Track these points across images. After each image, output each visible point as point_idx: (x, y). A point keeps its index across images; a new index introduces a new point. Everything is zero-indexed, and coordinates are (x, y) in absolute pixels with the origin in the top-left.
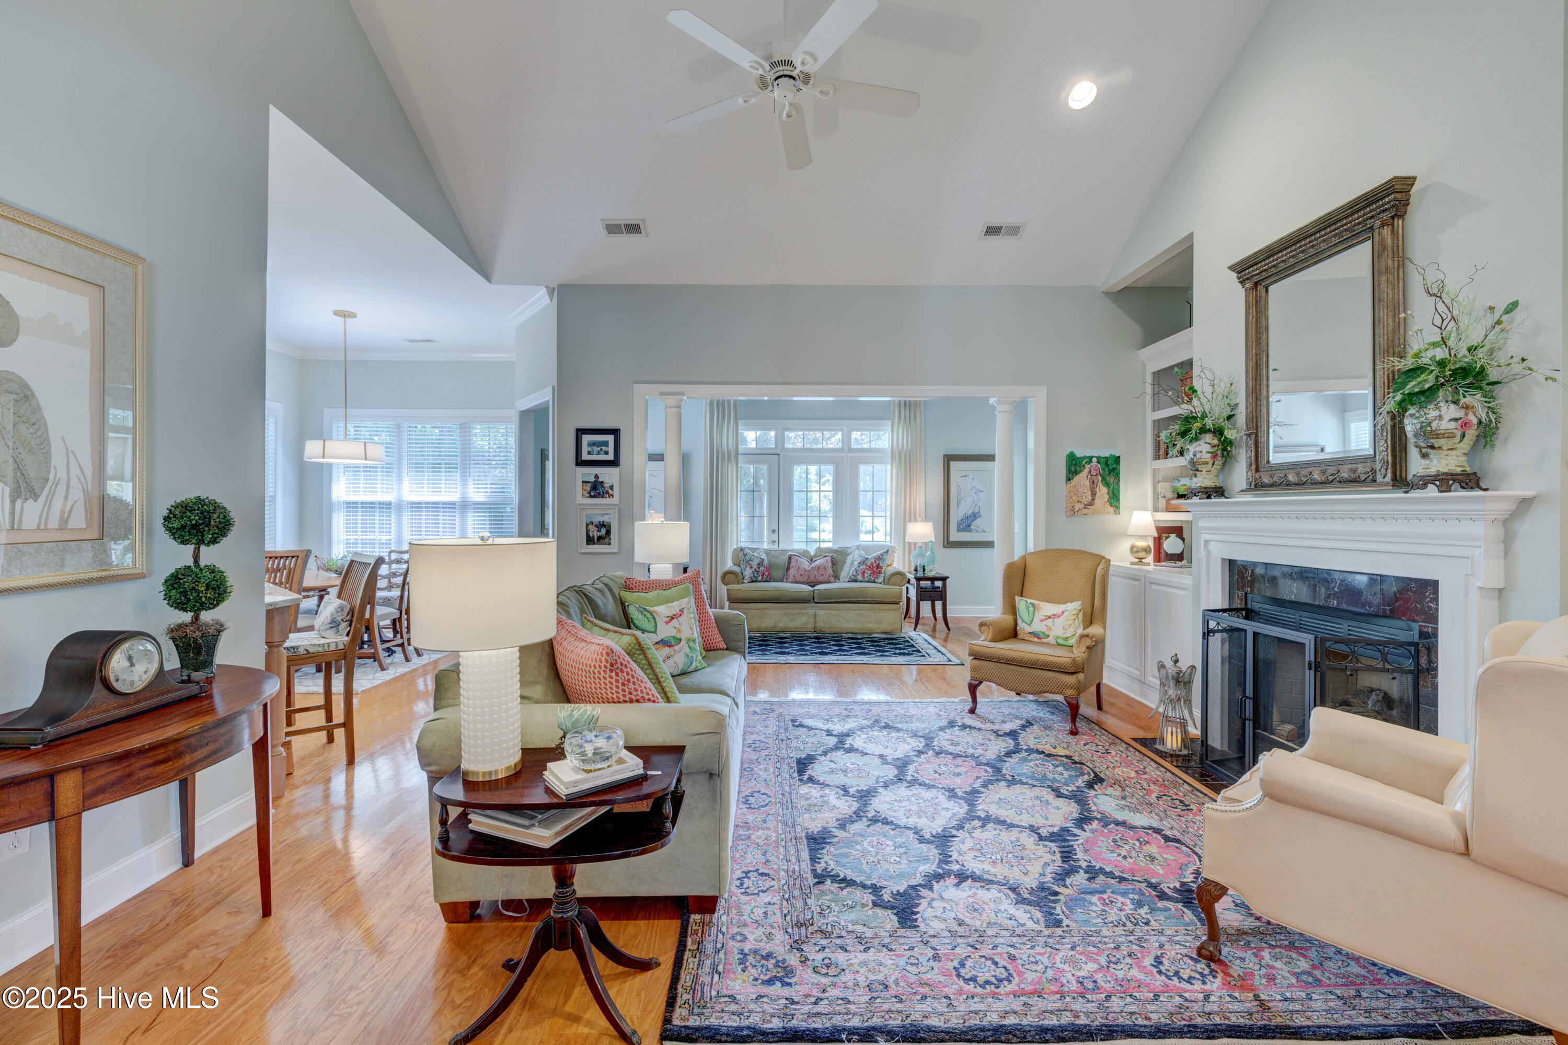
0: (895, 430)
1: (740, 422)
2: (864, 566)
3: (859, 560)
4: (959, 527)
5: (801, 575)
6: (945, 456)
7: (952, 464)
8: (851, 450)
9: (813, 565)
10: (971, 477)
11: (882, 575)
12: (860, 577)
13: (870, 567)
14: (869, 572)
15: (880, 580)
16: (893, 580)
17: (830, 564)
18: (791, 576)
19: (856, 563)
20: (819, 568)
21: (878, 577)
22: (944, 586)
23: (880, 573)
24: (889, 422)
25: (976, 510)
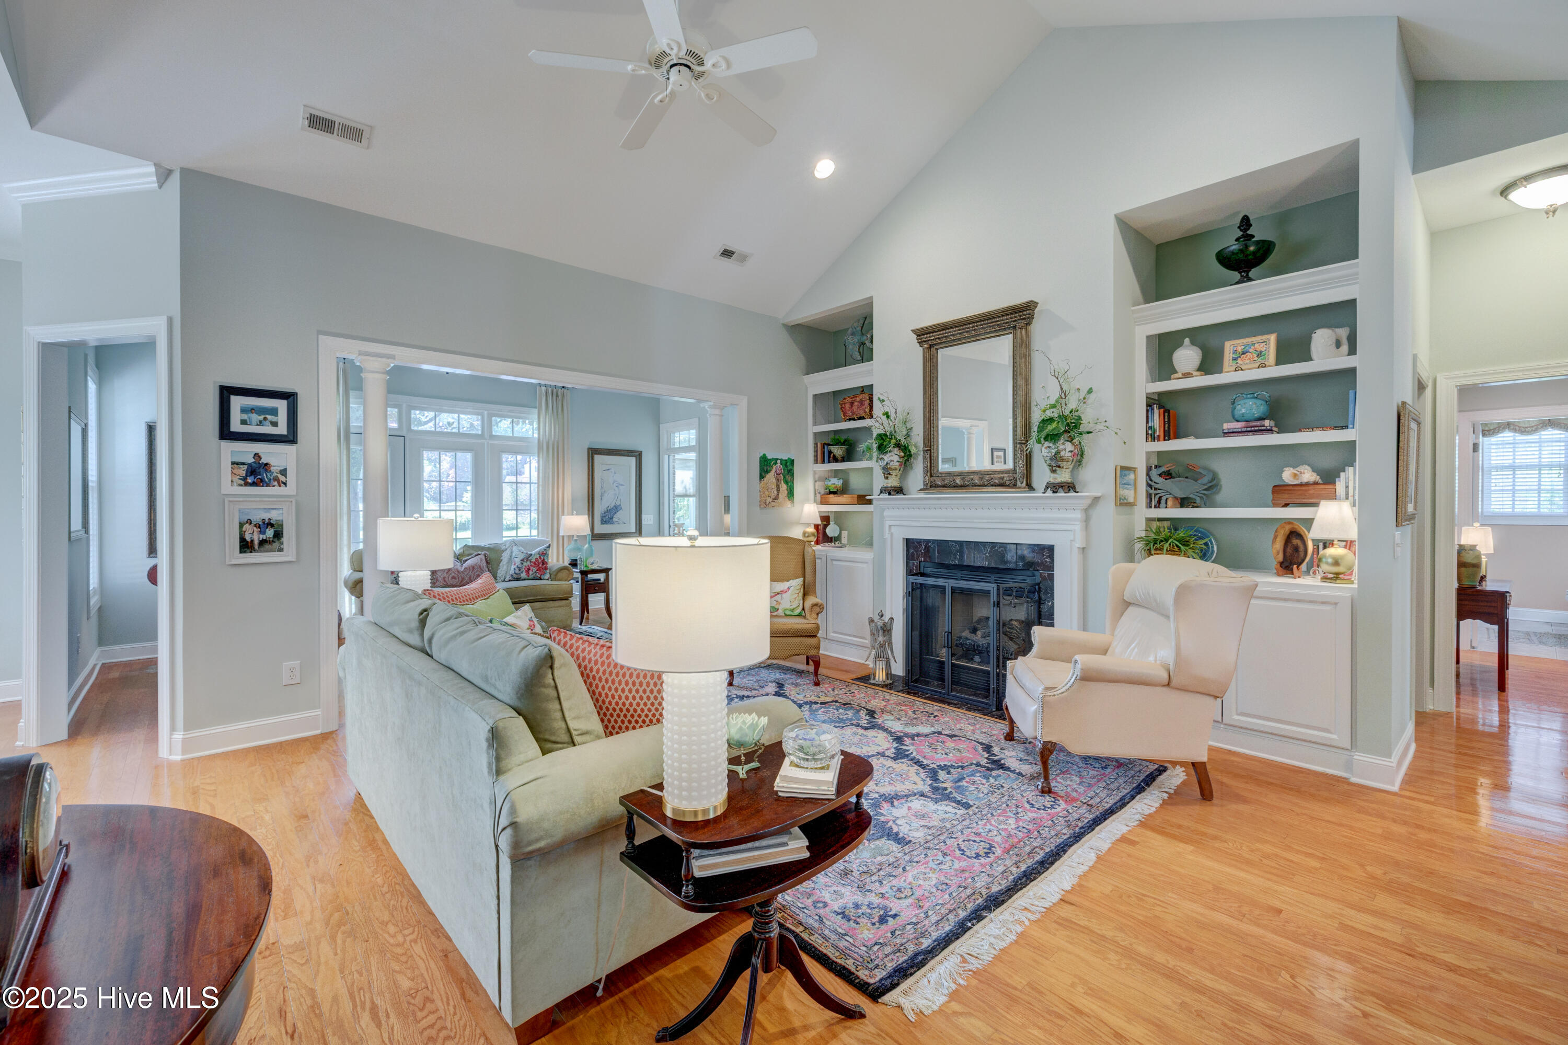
0: (542, 419)
1: (352, 393)
2: (529, 563)
3: (522, 556)
4: (602, 520)
5: (453, 578)
6: (589, 449)
7: (596, 457)
8: (492, 437)
9: (465, 565)
10: (613, 470)
11: (548, 571)
12: (524, 575)
13: (536, 564)
14: (535, 569)
15: (547, 576)
16: (560, 575)
17: (485, 564)
18: (440, 579)
19: (518, 561)
20: (473, 568)
21: (544, 574)
22: (607, 578)
23: (546, 569)
24: (536, 411)
25: (618, 503)
